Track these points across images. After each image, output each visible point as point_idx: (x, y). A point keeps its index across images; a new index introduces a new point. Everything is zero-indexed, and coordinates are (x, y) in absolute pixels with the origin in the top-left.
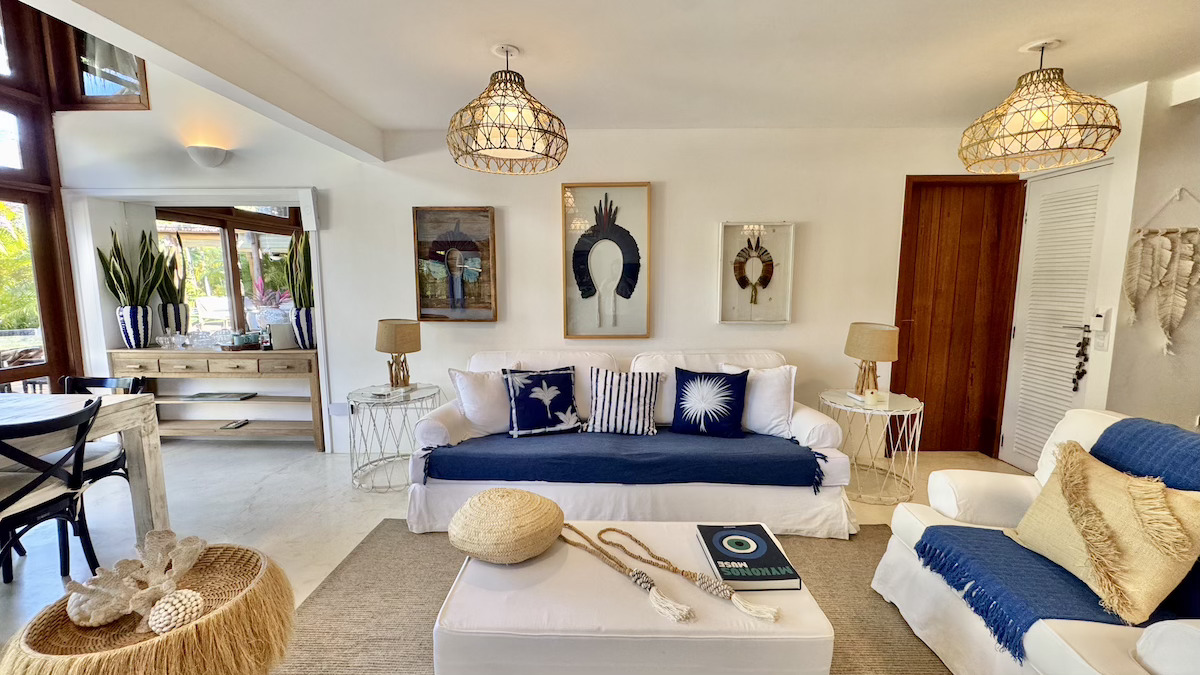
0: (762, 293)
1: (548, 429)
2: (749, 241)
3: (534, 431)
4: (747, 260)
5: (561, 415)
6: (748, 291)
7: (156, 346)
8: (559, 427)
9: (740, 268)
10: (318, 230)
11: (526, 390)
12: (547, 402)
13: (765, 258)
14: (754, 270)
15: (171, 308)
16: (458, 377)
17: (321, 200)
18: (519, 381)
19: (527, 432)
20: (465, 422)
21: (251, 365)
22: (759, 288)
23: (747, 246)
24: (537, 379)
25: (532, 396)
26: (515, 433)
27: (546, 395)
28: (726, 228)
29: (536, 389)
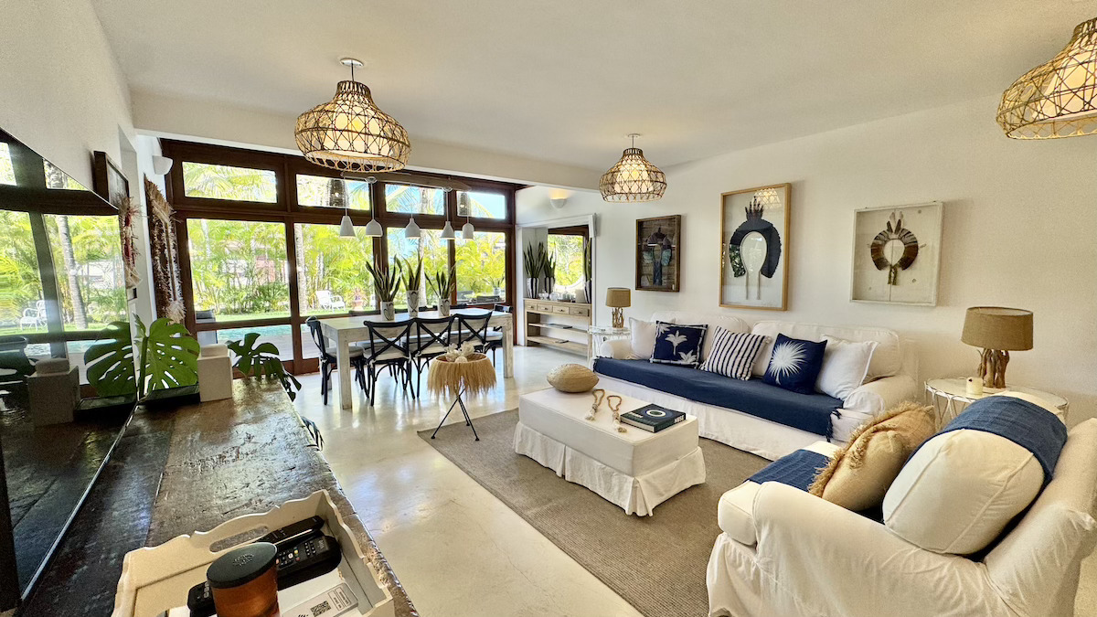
0: (904, 275)
1: (672, 362)
2: (889, 224)
3: (663, 361)
4: (886, 242)
5: (683, 355)
6: (886, 272)
7: (539, 298)
8: (679, 362)
9: (877, 251)
10: (595, 237)
11: (665, 334)
12: (675, 344)
13: (908, 239)
14: (894, 251)
15: (548, 279)
16: (633, 322)
17: (597, 220)
18: (663, 328)
19: (659, 360)
20: (630, 350)
21: (567, 310)
22: (899, 270)
23: (886, 228)
24: (673, 329)
25: (667, 339)
26: (651, 360)
27: (676, 340)
28: (860, 215)
29: (671, 335)
